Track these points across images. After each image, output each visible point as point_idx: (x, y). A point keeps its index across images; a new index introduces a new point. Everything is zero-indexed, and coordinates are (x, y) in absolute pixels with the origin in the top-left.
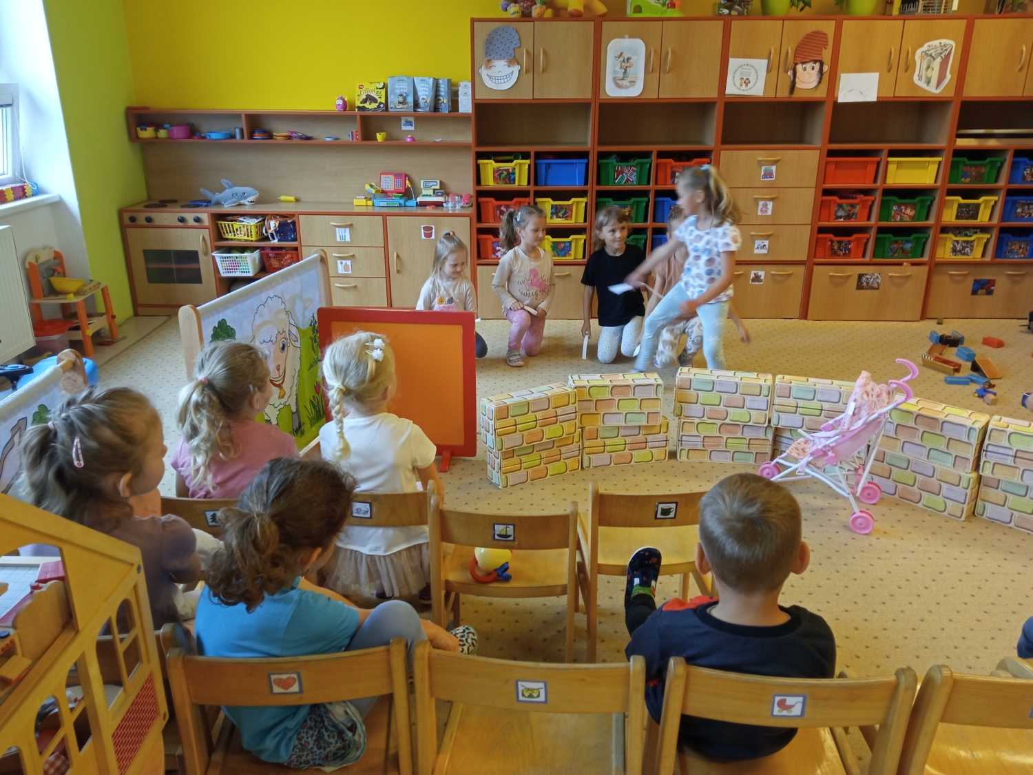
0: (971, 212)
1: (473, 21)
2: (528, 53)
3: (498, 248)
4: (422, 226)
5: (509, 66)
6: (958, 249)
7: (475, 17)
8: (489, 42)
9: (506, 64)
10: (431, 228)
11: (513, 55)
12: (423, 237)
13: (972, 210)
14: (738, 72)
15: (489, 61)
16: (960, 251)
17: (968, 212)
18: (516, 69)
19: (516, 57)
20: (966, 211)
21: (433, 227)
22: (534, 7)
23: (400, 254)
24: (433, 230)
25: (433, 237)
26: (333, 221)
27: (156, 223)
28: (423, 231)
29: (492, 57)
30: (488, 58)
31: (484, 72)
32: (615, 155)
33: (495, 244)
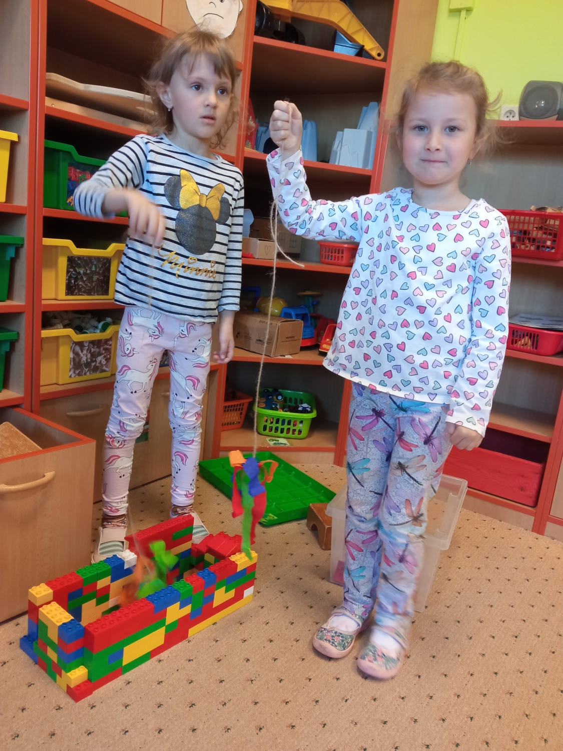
0: (95, 278)
6: (84, 359)
13: (95, 273)
16: (88, 365)
17: (90, 279)
20: (85, 274)
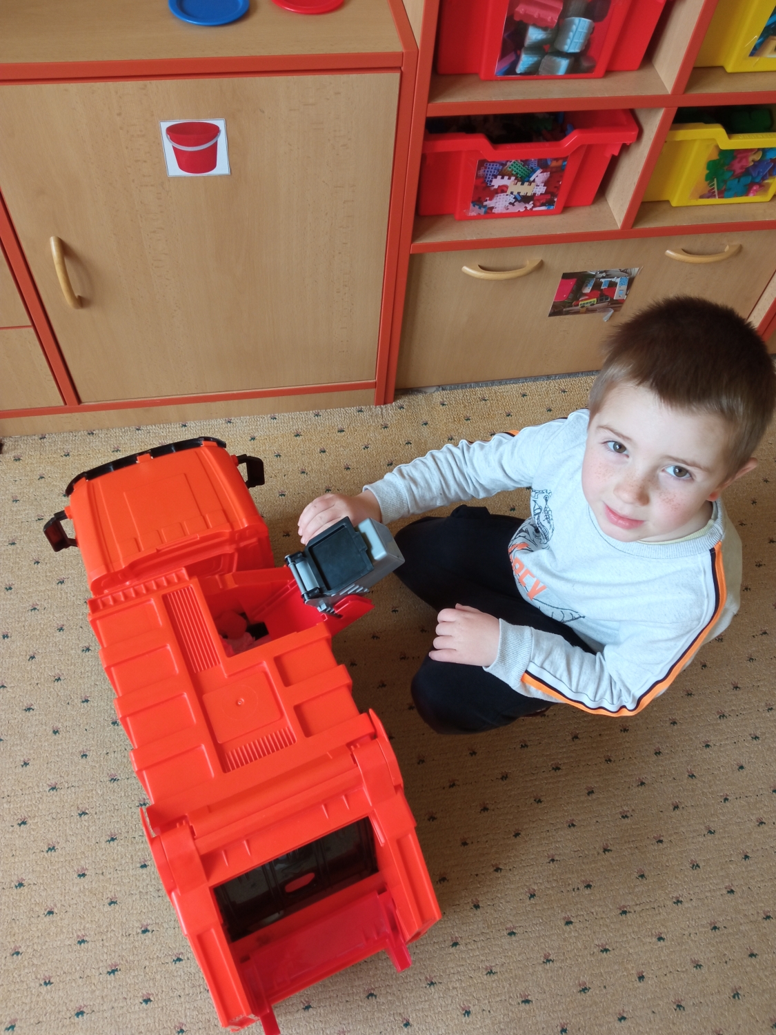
3: (497, 182)
4: (165, 126)
10: (213, 131)
12: (174, 169)
21: (220, 124)
23: (74, 243)
24: (222, 141)
25: (222, 166)
28: (168, 146)
33: (492, 169)
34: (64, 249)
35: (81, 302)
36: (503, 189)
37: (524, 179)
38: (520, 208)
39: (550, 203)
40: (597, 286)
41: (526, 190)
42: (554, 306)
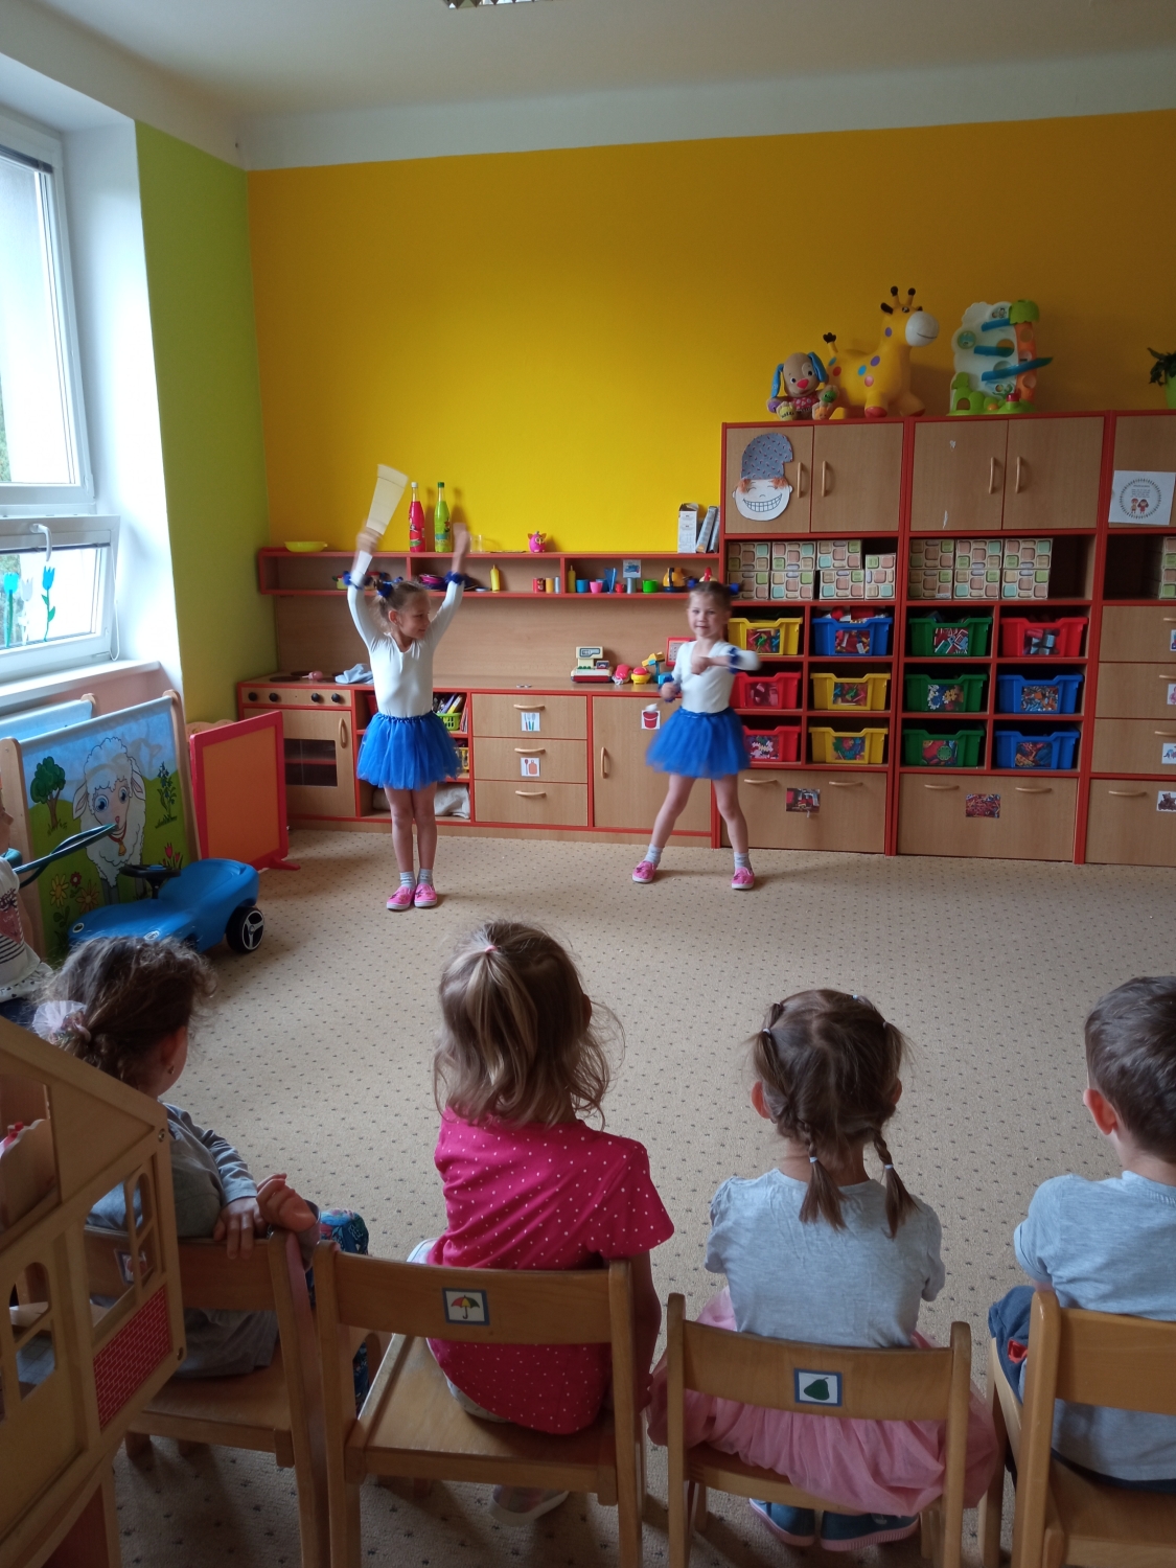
1: (726, 427)
2: (803, 468)
4: (643, 711)
5: (776, 488)
7: (728, 421)
8: (749, 455)
9: (772, 484)
10: (656, 714)
11: (782, 472)
12: (643, 726)
14: (1129, 490)
15: (747, 482)
18: (786, 491)
19: (787, 475)
21: (659, 712)
22: (814, 406)
23: (609, 750)
26: (519, 703)
27: (283, 702)
28: (643, 718)
29: (751, 475)
30: (746, 477)
31: (739, 496)
32: (935, 612)
33: (754, 739)
34: (606, 753)
35: (606, 776)
36: (756, 748)
37: (764, 744)
38: (765, 757)
39: (776, 756)
40: (804, 797)
41: (765, 749)
42: (788, 805)
